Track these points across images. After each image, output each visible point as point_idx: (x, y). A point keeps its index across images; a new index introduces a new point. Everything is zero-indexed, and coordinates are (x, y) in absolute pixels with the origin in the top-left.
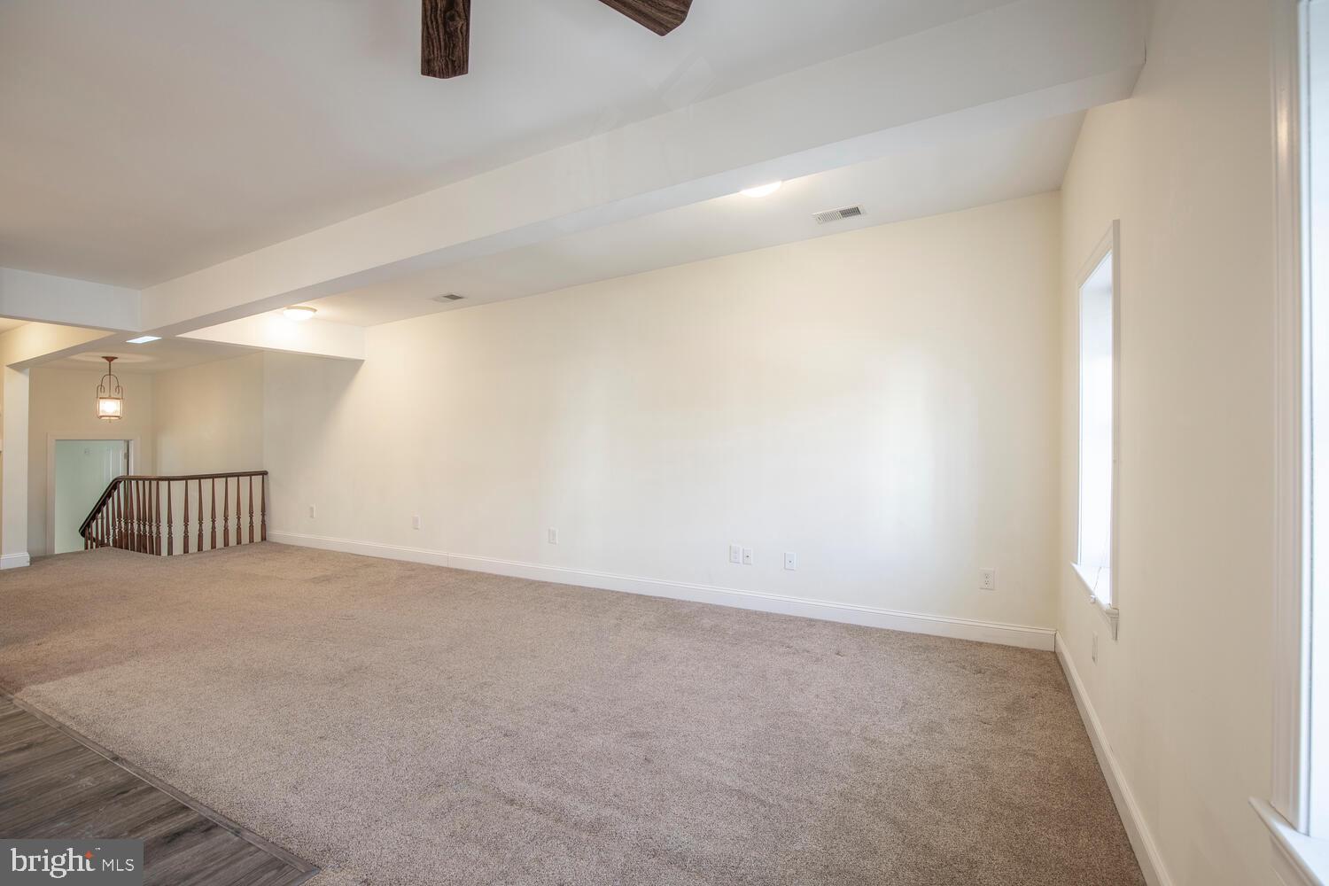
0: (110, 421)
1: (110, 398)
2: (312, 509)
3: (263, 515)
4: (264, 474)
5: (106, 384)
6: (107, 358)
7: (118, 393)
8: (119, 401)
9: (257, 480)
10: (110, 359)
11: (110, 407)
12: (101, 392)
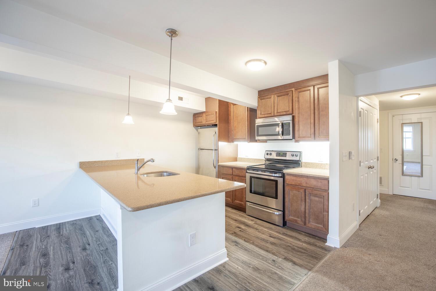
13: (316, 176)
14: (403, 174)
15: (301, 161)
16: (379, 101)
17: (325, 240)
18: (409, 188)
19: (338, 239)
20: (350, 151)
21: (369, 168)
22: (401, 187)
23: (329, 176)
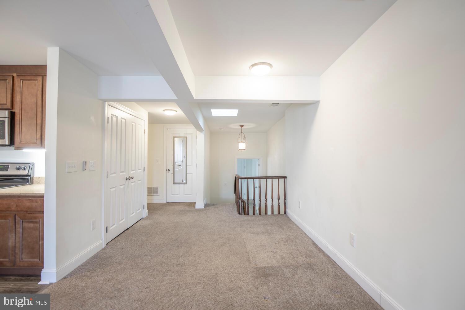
0: (242, 151)
1: (242, 142)
2: (299, 202)
3: (285, 200)
4: (285, 177)
5: (240, 137)
6: (240, 126)
7: (245, 140)
8: (244, 143)
9: (282, 181)
10: (242, 126)
11: (242, 146)
12: (239, 140)
13: (30, 195)
14: (174, 183)
15: (31, 176)
16: (148, 112)
17: (37, 277)
18: (177, 194)
19: (54, 271)
20: (84, 160)
21: (127, 179)
22: (173, 194)
23: (44, 192)
